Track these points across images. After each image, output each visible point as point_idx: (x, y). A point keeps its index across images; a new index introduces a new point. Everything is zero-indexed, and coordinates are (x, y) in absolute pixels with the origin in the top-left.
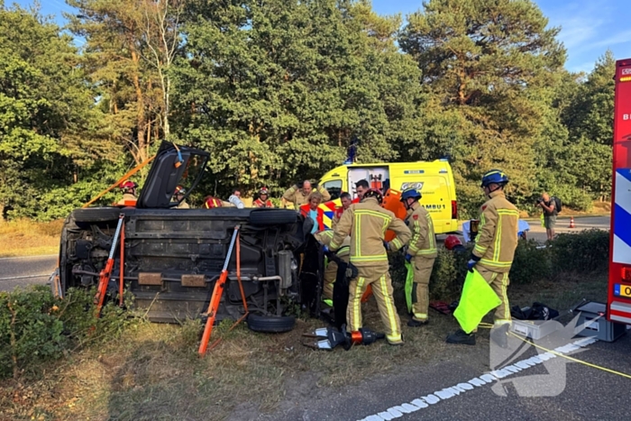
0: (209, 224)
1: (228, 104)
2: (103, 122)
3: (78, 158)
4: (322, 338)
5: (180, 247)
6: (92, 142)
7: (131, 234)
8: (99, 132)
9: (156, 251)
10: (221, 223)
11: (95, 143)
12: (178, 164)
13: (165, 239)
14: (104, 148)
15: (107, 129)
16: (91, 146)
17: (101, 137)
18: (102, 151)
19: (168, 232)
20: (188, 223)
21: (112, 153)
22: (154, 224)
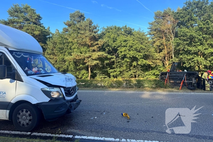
1: (190, 48)
5: (177, 77)
7: (169, 75)
10: (183, 74)
12: (176, 65)
14: (157, 62)
15: (158, 57)
16: (154, 62)
17: (157, 59)
19: (175, 75)
20: (178, 74)
21: (159, 63)
22: (172, 74)
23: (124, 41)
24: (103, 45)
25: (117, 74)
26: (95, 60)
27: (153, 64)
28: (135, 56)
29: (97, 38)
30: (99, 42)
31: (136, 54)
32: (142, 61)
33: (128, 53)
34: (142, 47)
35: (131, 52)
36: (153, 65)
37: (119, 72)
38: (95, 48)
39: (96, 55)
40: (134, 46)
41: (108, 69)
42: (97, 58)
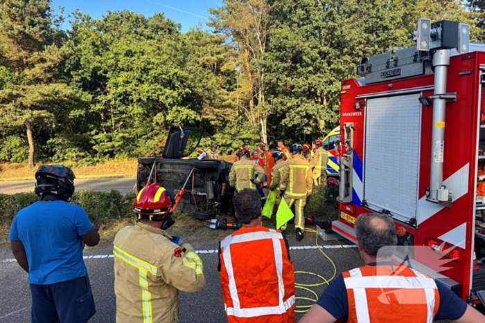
0: (184, 166)
1: (290, 81)
2: (226, 97)
3: (212, 120)
4: (213, 224)
5: (175, 177)
6: (220, 110)
7: (158, 170)
8: (224, 104)
9: (168, 178)
10: (188, 167)
11: (221, 111)
12: (182, 137)
13: (169, 172)
14: (226, 113)
15: (227, 102)
16: (218, 112)
17: (224, 107)
18: (225, 115)
19: (170, 170)
20: (177, 166)
21: (232, 116)
22: (166, 166)
23: (126, 55)
24: (62, 64)
25: (113, 147)
26: (33, 107)
27: (215, 117)
28: (154, 97)
29: (40, 40)
30: (45, 55)
31: (159, 92)
32: (178, 111)
33: (135, 90)
34: (176, 73)
35: (146, 87)
36: (214, 120)
37: (121, 142)
38: (38, 70)
39: (35, 93)
40: (153, 68)
41: (93, 133)
42: (37, 102)
